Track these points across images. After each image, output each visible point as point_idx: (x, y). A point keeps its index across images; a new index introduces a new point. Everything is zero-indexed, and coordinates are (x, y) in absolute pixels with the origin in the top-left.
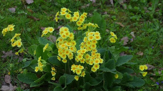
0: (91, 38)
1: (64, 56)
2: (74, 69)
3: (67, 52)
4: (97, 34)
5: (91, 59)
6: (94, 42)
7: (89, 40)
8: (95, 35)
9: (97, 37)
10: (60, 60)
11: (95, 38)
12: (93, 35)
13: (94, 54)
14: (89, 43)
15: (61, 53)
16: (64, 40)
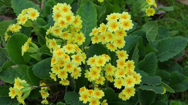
0: (114, 26)
1: (63, 73)
2: (85, 97)
3: (69, 66)
4: (125, 18)
5: (117, 75)
6: (120, 33)
7: (111, 30)
8: (122, 20)
9: (126, 24)
10: (55, 80)
11: (122, 26)
12: (118, 20)
13: (122, 64)
14: (110, 36)
15: (57, 68)
16: (63, 31)
